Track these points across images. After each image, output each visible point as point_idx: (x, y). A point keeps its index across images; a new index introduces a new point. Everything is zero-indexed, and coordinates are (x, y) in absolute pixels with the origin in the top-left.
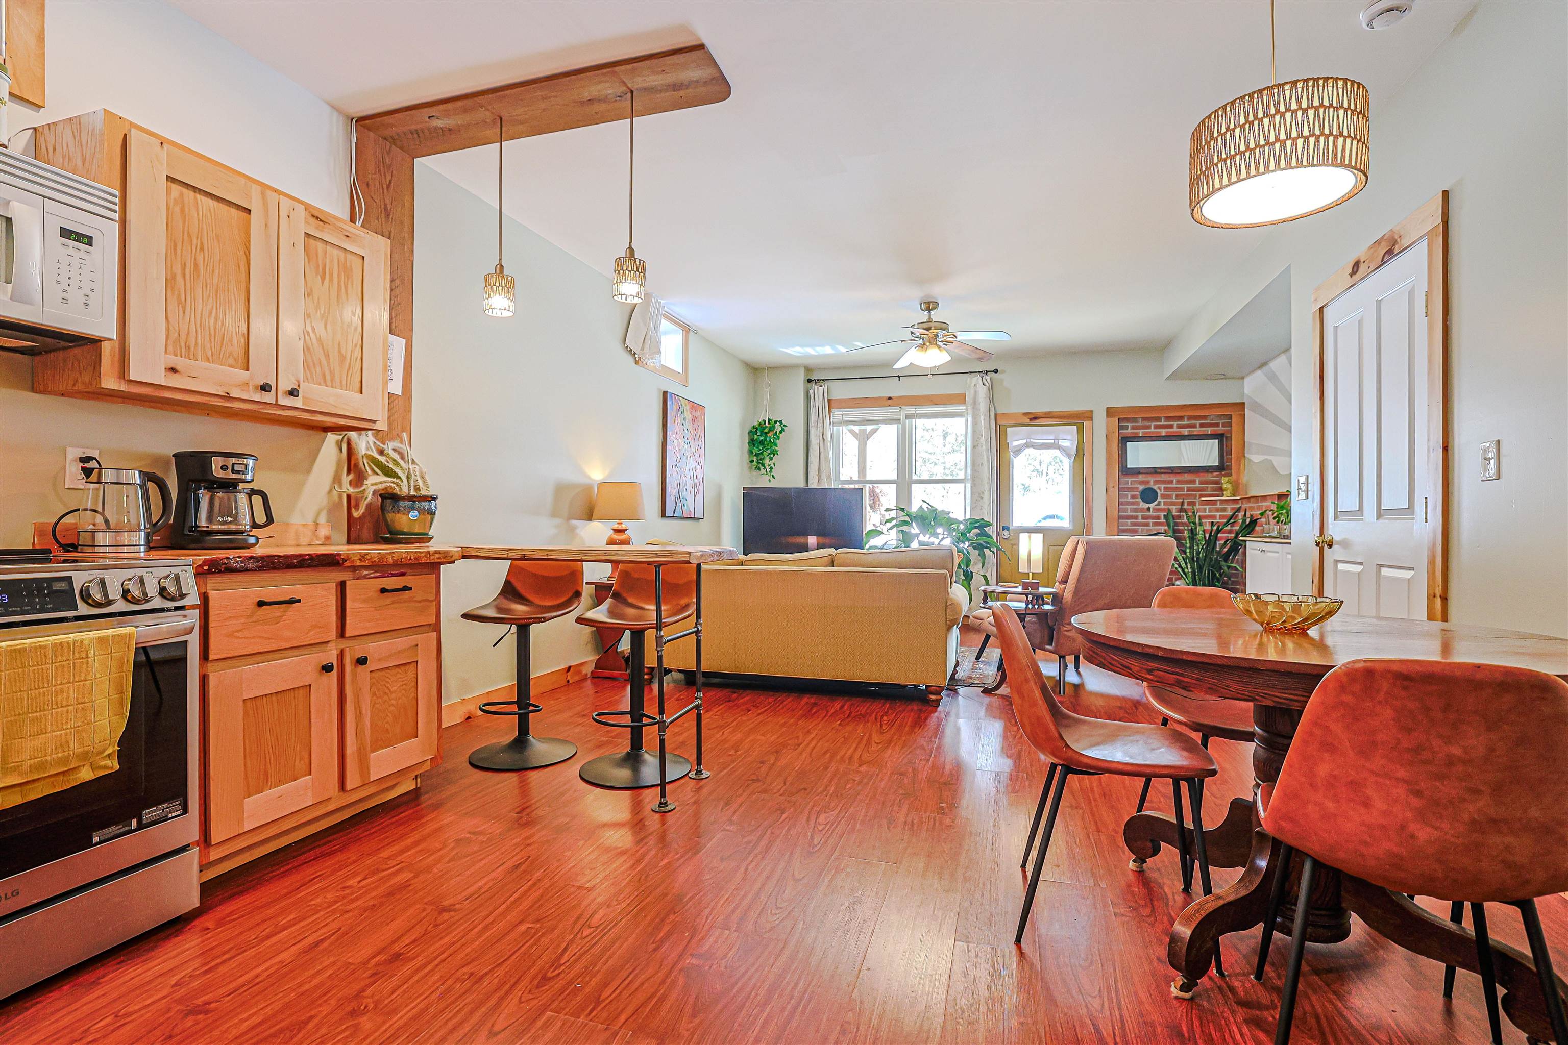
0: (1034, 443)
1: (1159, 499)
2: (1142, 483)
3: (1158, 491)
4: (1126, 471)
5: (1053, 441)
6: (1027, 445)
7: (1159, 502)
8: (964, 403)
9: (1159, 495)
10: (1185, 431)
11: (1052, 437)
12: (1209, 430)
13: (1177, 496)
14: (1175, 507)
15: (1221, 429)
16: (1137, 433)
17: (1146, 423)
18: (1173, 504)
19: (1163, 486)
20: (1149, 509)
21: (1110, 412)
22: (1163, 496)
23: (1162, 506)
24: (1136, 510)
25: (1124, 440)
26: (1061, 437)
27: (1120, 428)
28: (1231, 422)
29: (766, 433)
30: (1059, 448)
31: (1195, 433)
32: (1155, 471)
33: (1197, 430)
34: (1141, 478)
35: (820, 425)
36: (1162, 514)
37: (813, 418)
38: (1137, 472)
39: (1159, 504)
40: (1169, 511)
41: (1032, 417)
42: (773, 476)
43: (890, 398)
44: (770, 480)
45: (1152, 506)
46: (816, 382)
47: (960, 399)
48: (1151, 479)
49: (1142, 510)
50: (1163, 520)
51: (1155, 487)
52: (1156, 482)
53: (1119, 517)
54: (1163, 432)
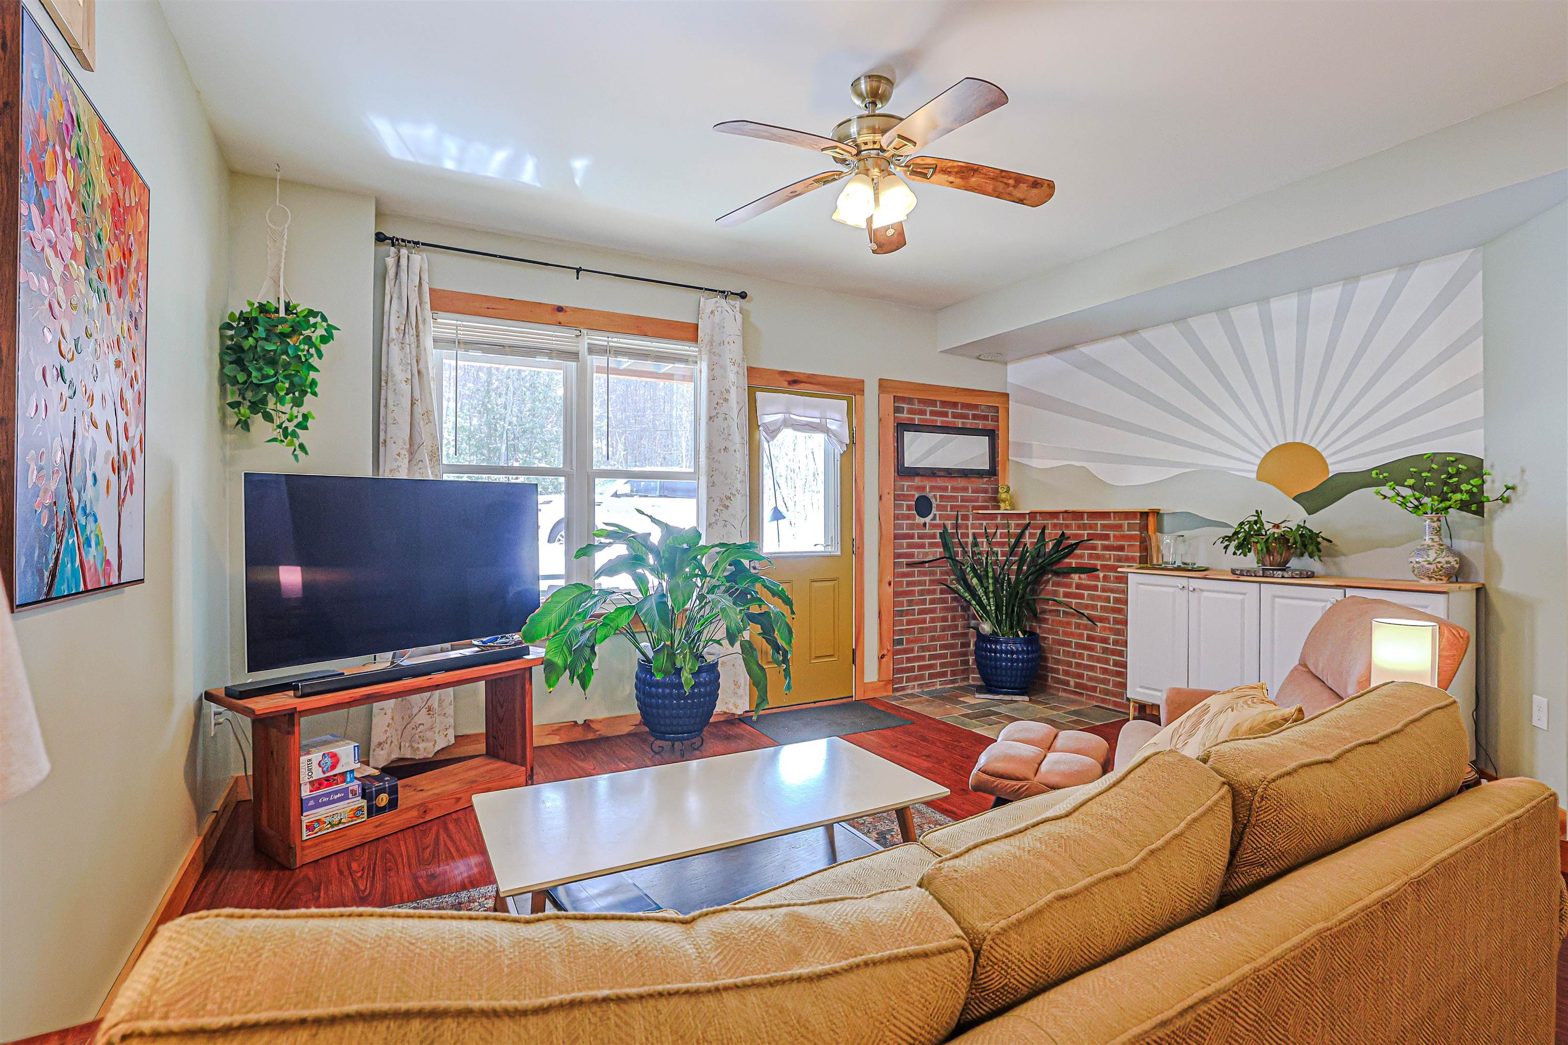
0: (795, 420)
1: (934, 511)
2: (918, 488)
3: (933, 500)
4: (904, 472)
5: (818, 421)
6: (787, 423)
7: (935, 515)
8: (695, 340)
9: (934, 505)
10: (959, 423)
11: (817, 414)
12: (980, 424)
13: (952, 508)
14: (950, 522)
15: (990, 424)
16: (913, 419)
17: (923, 407)
18: (948, 518)
19: (938, 494)
20: (925, 524)
21: (884, 385)
22: (939, 507)
23: (937, 521)
24: (911, 527)
25: (902, 427)
26: (828, 415)
27: (897, 410)
28: (998, 417)
29: (283, 336)
30: (827, 431)
31: (968, 426)
32: (932, 473)
33: (970, 423)
34: (917, 481)
35: (410, 339)
36: (938, 531)
37: (394, 322)
38: (914, 472)
39: (934, 518)
40: (945, 526)
41: (790, 379)
42: (302, 446)
43: (560, 309)
44: (296, 457)
45: (928, 520)
46: (394, 242)
47: (690, 332)
48: (928, 484)
49: (918, 526)
50: (939, 540)
51: (930, 495)
52: (932, 488)
53: (896, 537)
54: (939, 421)
